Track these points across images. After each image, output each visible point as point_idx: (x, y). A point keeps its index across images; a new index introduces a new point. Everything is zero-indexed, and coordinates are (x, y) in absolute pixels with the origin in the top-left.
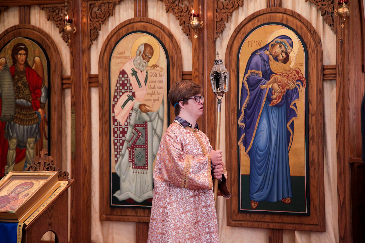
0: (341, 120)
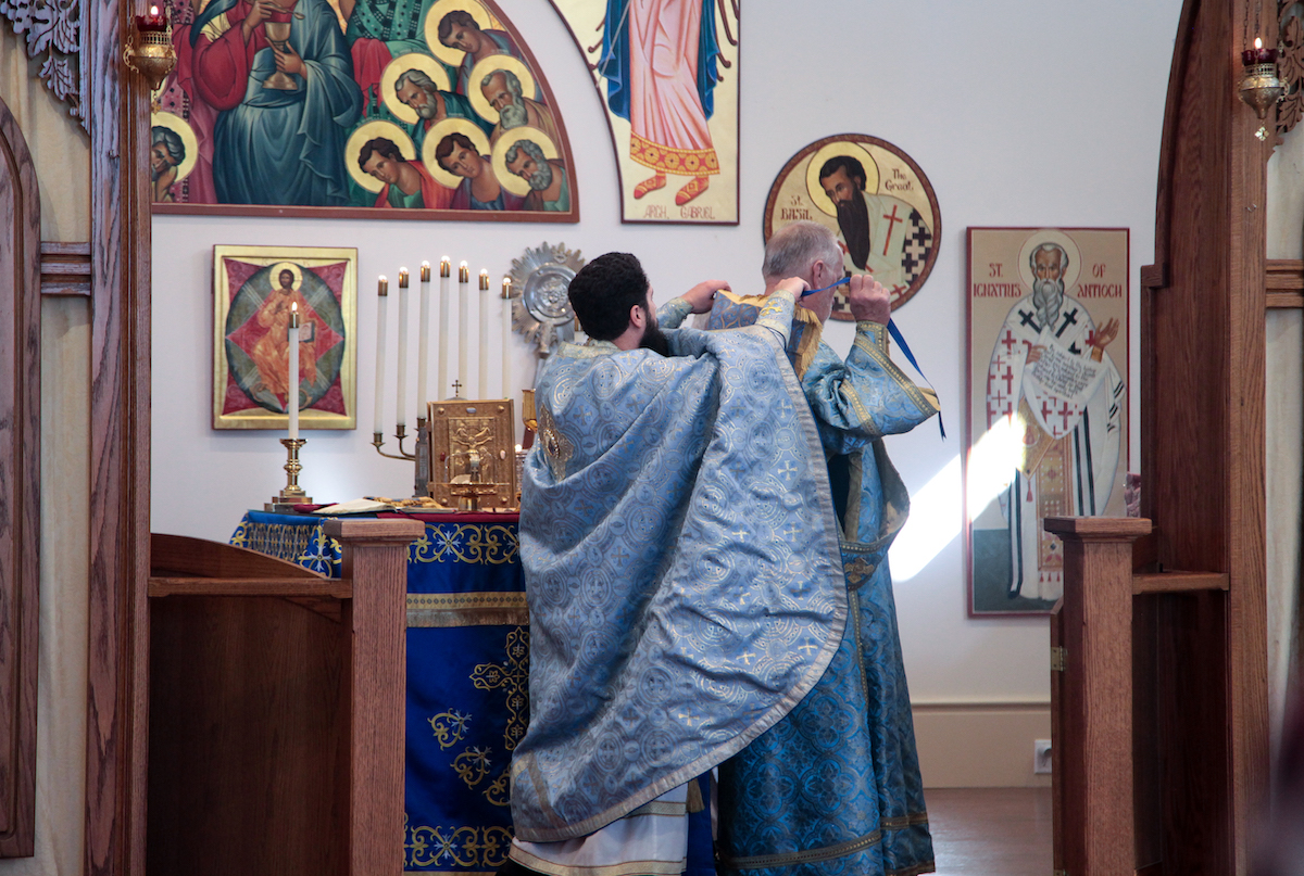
0: (109, 444)
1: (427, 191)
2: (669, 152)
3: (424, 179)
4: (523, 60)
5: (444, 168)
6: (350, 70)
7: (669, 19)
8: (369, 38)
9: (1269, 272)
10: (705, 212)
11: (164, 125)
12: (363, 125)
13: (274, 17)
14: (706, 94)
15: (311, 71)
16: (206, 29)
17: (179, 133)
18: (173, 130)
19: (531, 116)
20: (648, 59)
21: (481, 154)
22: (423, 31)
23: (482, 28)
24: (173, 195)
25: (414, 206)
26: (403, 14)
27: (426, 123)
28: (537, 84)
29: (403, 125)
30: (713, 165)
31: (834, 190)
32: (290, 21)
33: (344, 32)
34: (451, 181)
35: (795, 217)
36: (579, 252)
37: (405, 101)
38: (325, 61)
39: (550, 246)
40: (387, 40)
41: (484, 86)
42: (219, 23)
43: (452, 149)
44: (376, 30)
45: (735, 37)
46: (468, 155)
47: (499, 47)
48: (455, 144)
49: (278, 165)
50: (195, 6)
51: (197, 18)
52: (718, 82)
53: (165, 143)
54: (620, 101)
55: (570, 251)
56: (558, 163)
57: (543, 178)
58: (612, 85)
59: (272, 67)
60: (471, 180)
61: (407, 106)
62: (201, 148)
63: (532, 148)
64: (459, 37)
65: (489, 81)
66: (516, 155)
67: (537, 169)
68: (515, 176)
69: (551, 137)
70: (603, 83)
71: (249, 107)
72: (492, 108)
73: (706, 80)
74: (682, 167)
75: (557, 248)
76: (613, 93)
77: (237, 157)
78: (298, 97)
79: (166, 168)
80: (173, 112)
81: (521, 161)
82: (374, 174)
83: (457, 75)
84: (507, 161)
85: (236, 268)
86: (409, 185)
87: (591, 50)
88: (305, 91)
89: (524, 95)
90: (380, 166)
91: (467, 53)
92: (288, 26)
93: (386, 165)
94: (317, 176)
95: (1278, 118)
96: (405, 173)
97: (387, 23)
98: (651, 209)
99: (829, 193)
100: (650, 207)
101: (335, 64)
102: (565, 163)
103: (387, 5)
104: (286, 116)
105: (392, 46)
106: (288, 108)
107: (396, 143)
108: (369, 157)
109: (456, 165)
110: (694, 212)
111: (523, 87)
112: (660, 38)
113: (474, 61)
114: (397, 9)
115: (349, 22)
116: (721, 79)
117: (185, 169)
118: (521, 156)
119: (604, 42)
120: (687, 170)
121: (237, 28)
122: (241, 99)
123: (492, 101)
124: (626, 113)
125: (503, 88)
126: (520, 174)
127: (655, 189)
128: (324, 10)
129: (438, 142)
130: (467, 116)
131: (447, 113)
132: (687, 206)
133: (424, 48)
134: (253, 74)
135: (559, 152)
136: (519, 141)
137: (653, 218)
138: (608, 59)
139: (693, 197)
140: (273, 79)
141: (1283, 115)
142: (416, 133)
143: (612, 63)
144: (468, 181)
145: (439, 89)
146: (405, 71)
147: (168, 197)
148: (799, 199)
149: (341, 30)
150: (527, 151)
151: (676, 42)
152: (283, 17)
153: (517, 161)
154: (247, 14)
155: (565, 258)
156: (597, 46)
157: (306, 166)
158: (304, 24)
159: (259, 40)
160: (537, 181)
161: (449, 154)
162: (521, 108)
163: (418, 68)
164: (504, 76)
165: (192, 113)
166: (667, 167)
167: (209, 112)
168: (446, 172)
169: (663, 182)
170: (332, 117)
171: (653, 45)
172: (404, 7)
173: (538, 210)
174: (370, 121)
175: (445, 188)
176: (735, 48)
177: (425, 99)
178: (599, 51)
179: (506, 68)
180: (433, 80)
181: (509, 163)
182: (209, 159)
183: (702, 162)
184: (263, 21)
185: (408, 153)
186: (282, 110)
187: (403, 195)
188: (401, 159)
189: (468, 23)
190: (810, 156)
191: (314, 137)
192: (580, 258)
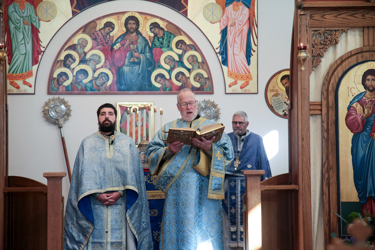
1: (173, 87)
2: (238, 75)
3: (172, 83)
4: (198, 52)
5: (177, 80)
6: (152, 56)
7: (238, 40)
8: (157, 48)
9: (310, 105)
10: (248, 90)
11: (104, 72)
12: (155, 70)
13: (132, 43)
14: (249, 59)
15: (142, 57)
16: (115, 47)
17: (108, 74)
18: (106, 73)
19: (201, 66)
20: (232, 50)
21: (187, 77)
22: (171, 45)
23: (187, 44)
24: (106, 90)
25: (169, 91)
26: (166, 41)
27: (172, 69)
28: (202, 58)
29: (166, 70)
30: (250, 78)
31: (285, 84)
32: (136, 44)
33: (151, 46)
34: (179, 84)
35: (274, 91)
36: (214, 102)
37: (167, 63)
38: (145, 54)
39: (206, 100)
40: (162, 48)
41: (188, 59)
42: (118, 45)
43: (179, 76)
44: (159, 45)
45: (256, 44)
46: (183, 77)
47: (192, 49)
48: (180, 74)
49: (133, 81)
50: (112, 41)
51: (112, 44)
52: (252, 56)
53: (104, 76)
54: (225, 62)
55: (211, 101)
56: (208, 78)
57: (204, 83)
58: (222, 58)
59: (132, 56)
60: (184, 83)
61: (167, 65)
62: (113, 77)
63: (201, 75)
64: (181, 46)
65: (189, 57)
66: (197, 77)
67: (202, 80)
68: (196, 82)
69: (206, 71)
70: (220, 57)
71: (126, 67)
72: (190, 65)
73: (248, 55)
74: (242, 79)
75: (208, 101)
76: (223, 60)
77: (123, 79)
78: (139, 63)
79: (104, 83)
80: (106, 68)
81: (198, 78)
82: (158, 83)
83: (180, 56)
84: (194, 79)
85: (122, 108)
86: (168, 85)
87: (217, 49)
88: (140, 62)
89: (199, 61)
90: (160, 80)
91: (183, 50)
92: (136, 45)
93: (162, 80)
94: (144, 84)
95: (313, 64)
96: (167, 82)
97: (162, 43)
98: (233, 90)
99: (283, 85)
100: (233, 89)
101: (148, 55)
102: (210, 78)
103: (162, 39)
104: (135, 68)
105: (163, 49)
106: (136, 66)
107: (164, 74)
108: (157, 79)
109: (180, 80)
110: (245, 90)
111: (198, 59)
112: (235, 45)
113: (185, 53)
114: (165, 40)
115: (152, 44)
116: (253, 55)
117: (109, 83)
118: (198, 77)
119: (220, 46)
120: (243, 79)
121: (123, 46)
122: (124, 65)
123: (190, 63)
124: (226, 65)
125: (193, 59)
126: (198, 82)
127: (234, 85)
128: (145, 41)
129: (176, 74)
130: (183, 67)
131: (178, 66)
132: (244, 89)
133: (172, 50)
134: (127, 58)
135: (208, 76)
136: (197, 73)
137: (234, 92)
138: (221, 51)
139: (245, 86)
140: (132, 59)
141: (314, 63)
142: (170, 72)
143: (223, 52)
144: (183, 84)
145: (176, 60)
146: (167, 56)
147: (105, 90)
148: (275, 86)
149: (150, 46)
150: (199, 75)
151: (240, 46)
152: (134, 43)
153: (197, 78)
154: (125, 43)
155: (210, 103)
156: (218, 48)
157: (141, 81)
158: (140, 44)
159: (128, 49)
160: (202, 83)
161: (178, 77)
162: (198, 64)
163: (170, 55)
164: (193, 56)
165: (111, 69)
166: (238, 79)
167: (115, 68)
168: (178, 82)
169: (237, 83)
170: (147, 68)
171: (234, 47)
172: (166, 39)
173: (203, 91)
174: (157, 69)
175: (177, 86)
176: (257, 47)
177: (172, 63)
178: (219, 49)
179: (194, 54)
180: (174, 58)
181: (195, 79)
182: (115, 80)
183: (247, 77)
184: (129, 44)
185: (168, 77)
186: (134, 67)
187: (166, 88)
188: (166, 79)
189: (183, 43)
190: (278, 75)
191: (143, 73)
192: (214, 103)
